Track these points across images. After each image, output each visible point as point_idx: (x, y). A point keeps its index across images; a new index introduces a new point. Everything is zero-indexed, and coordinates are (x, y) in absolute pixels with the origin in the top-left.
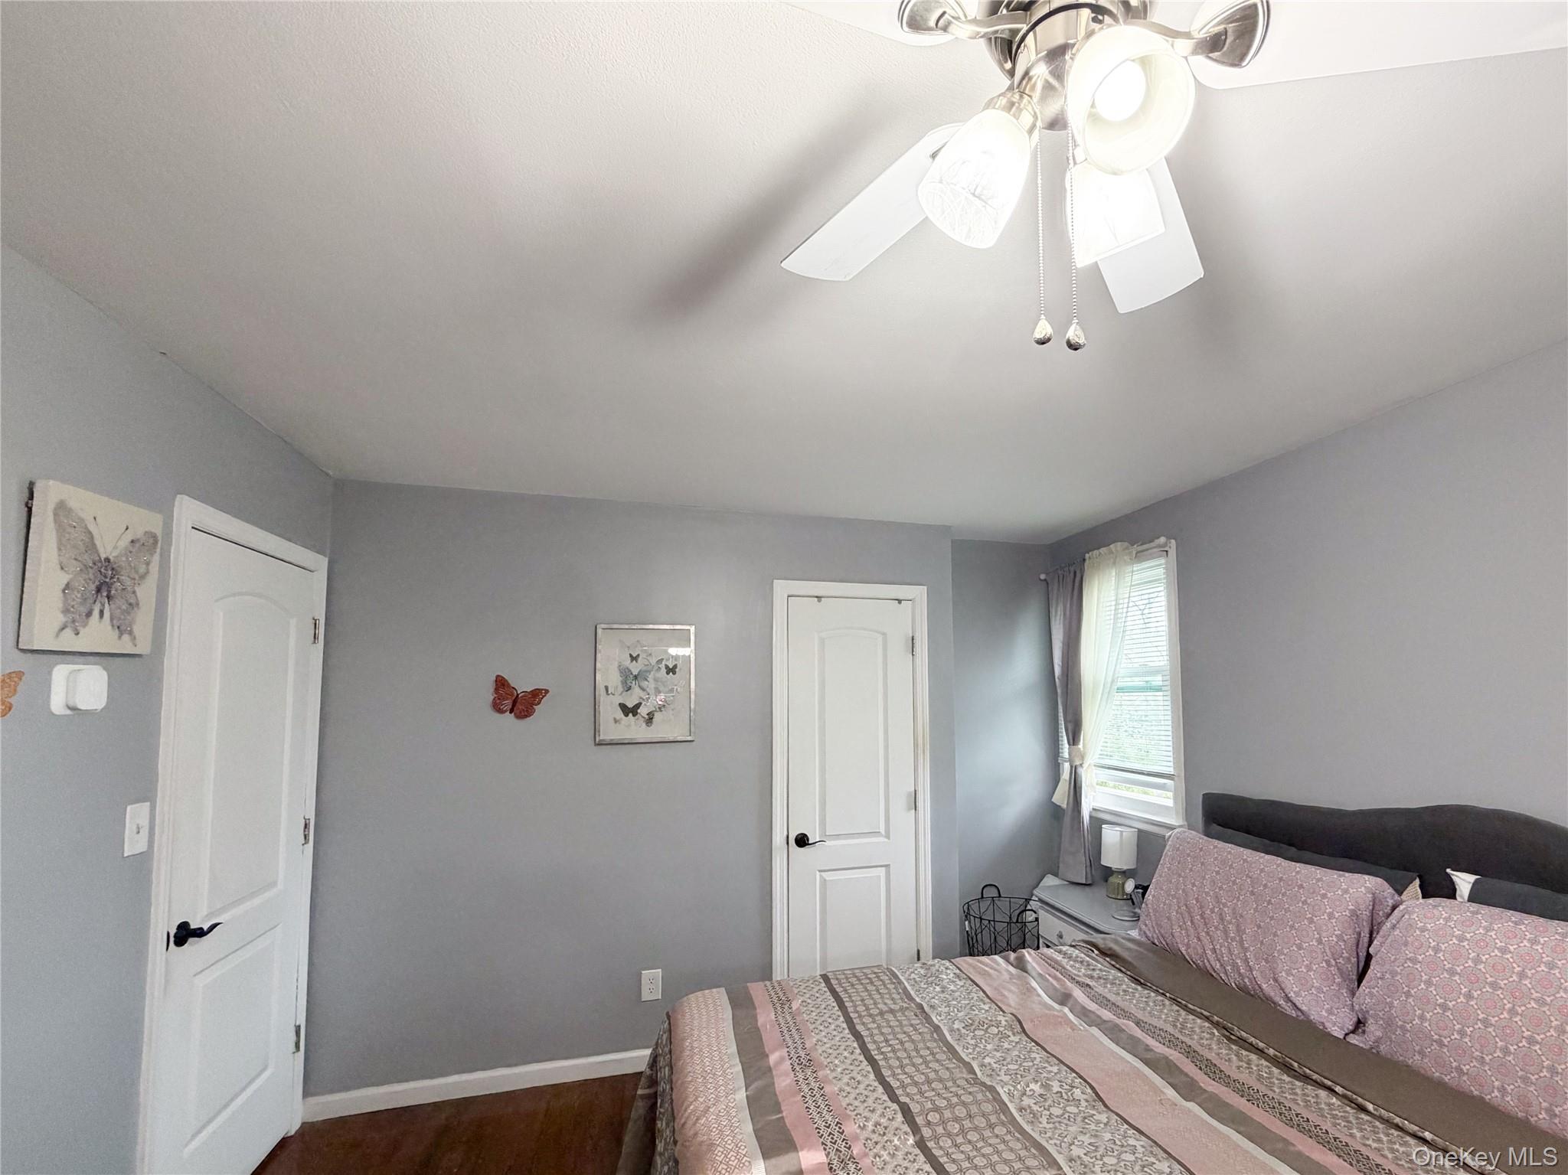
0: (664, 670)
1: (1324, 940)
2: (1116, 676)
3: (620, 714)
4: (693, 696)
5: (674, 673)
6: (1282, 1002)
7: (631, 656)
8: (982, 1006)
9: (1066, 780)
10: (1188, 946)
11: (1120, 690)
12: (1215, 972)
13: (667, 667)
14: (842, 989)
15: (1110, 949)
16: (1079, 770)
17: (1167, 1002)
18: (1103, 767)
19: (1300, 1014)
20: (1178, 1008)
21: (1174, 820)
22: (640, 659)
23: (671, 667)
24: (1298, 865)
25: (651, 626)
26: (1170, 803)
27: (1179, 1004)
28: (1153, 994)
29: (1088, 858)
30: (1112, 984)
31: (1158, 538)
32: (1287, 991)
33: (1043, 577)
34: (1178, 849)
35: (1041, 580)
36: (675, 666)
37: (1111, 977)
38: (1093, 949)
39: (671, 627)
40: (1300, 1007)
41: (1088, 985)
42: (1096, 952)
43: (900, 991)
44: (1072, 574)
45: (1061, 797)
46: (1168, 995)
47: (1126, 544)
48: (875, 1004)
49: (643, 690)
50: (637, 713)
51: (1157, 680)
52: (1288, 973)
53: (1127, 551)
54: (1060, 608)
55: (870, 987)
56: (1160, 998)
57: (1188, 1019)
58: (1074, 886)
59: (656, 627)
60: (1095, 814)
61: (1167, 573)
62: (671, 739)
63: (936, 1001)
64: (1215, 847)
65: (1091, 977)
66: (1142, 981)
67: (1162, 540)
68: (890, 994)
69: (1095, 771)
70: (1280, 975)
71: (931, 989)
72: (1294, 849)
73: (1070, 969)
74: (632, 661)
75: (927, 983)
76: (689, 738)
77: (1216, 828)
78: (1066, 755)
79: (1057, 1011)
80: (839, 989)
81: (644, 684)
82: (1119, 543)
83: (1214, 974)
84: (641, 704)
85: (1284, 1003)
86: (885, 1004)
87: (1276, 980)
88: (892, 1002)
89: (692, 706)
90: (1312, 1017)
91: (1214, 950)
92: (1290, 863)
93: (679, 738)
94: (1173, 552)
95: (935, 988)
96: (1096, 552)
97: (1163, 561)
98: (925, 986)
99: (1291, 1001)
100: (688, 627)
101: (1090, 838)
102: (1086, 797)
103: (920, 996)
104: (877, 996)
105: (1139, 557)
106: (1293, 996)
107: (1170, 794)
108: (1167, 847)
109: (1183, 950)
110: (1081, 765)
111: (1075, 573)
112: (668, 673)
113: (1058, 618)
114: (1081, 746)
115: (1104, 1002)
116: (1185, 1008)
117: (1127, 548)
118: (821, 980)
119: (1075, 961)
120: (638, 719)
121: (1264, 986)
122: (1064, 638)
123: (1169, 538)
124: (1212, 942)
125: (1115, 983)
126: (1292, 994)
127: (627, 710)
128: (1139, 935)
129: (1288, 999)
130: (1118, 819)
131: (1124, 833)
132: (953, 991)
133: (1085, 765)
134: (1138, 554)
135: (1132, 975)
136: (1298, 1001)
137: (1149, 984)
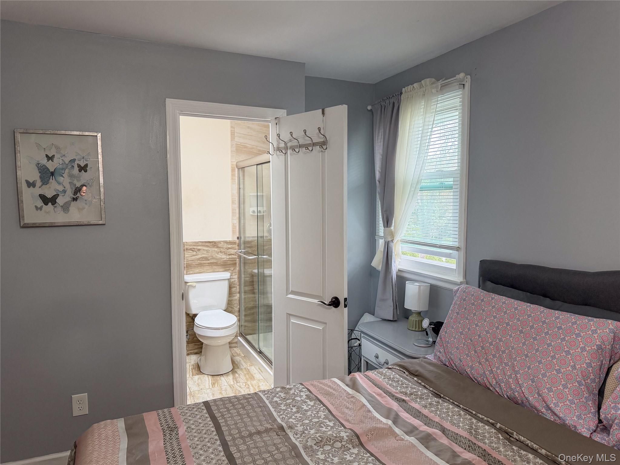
0: (76, 169)
1: (577, 367)
2: (420, 178)
3: (40, 203)
4: (102, 190)
5: (86, 171)
6: (543, 410)
7: (47, 156)
8: (328, 423)
9: (381, 251)
10: (472, 368)
11: (422, 189)
12: (492, 386)
13: (79, 166)
14: (220, 414)
15: (417, 371)
16: (391, 244)
17: (462, 413)
18: (407, 242)
19: (557, 419)
20: (470, 417)
21: (458, 278)
22: (55, 159)
23: (82, 166)
24: (557, 312)
25: (63, 132)
26: (454, 266)
27: (471, 414)
28: (451, 406)
29: (395, 303)
30: (421, 398)
31: (459, 74)
32: (549, 403)
33: (369, 108)
34: (464, 300)
35: (368, 110)
36: (86, 166)
37: (419, 393)
38: (404, 371)
39: (81, 133)
40: (558, 414)
41: (403, 400)
42: (407, 373)
43: (266, 413)
44: (391, 105)
45: (377, 262)
46: (461, 406)
47: (433, 80)
48: (246, 426)
49: (59, 183)
50: (56, 202)
51: (450, 181)
52: (550, 390)
53: (434, 85)
54: (382, 131)
55: (242, 412)
56: (456, 409)
57: (479, 426)
58: (385, 322)
59: (67, 133)
60: (399, 274)
61: (463, 102)
62: (86, 223)
63: (293, 421)
64: (493, 299)
65: (406, 394)
66: (442, 396)
67: (462, 75)
68: (257, 416)
69: (401, 245)
70: (544, 391)
71: (289, 410)
72: (548, 299)
73: (389, 387)
74: (48, 161)
75: (286, 405)
76: (101, 222)
77: (489, 284)
78: (382, 234)
79: (384, 424)
80: (218, 415)
81: (61, 179)
82: (428, 79)
83: (491, 388)
84: (58, 195)
85: (545, 411)
86: (254, 426)
87: (539, 395)
88: (259, 424)
89: (102, 198)
90: (567, 422)
91: (491, 371)
92: (551, 310)
93: (92, 222)
94: (467, 86)
95: (292, 409)
96: (410, 87)
97: (460, 92)
98: (284, 408)
99: (551, 410)
100: (96, 134)
101: (396, 290)
102: (395, 262)
103: (281, 417)
104: (247, 420)
105: (443, 89)
106: (553, 406)
107: (454, 261)
108: (455, 298)
109: (468, 370)
110: (392, 241)
111: (394, 103)
112: (80, 171)
113: (380, 137)
114: (392, 228)
115: (417, 414)
116: (475, 416)
117: (433, 83)
118: (204, 408)
119: (392, 381)
120: (55, 207)
121: (530, 399)
122: (383, 151)
123: (467, 74)
124: (490, 366)
125: (423, 398)
126: (552, 405)
127: (45, 200)
128: (435, 358)
129: (548, 408)
130: (418, 277)
131: (422, 287)
132: (306, 411)
133: (395, 241)
134: (442, 88)
135: (434, 391)
136: (557, 410)
137: (447, 398)
